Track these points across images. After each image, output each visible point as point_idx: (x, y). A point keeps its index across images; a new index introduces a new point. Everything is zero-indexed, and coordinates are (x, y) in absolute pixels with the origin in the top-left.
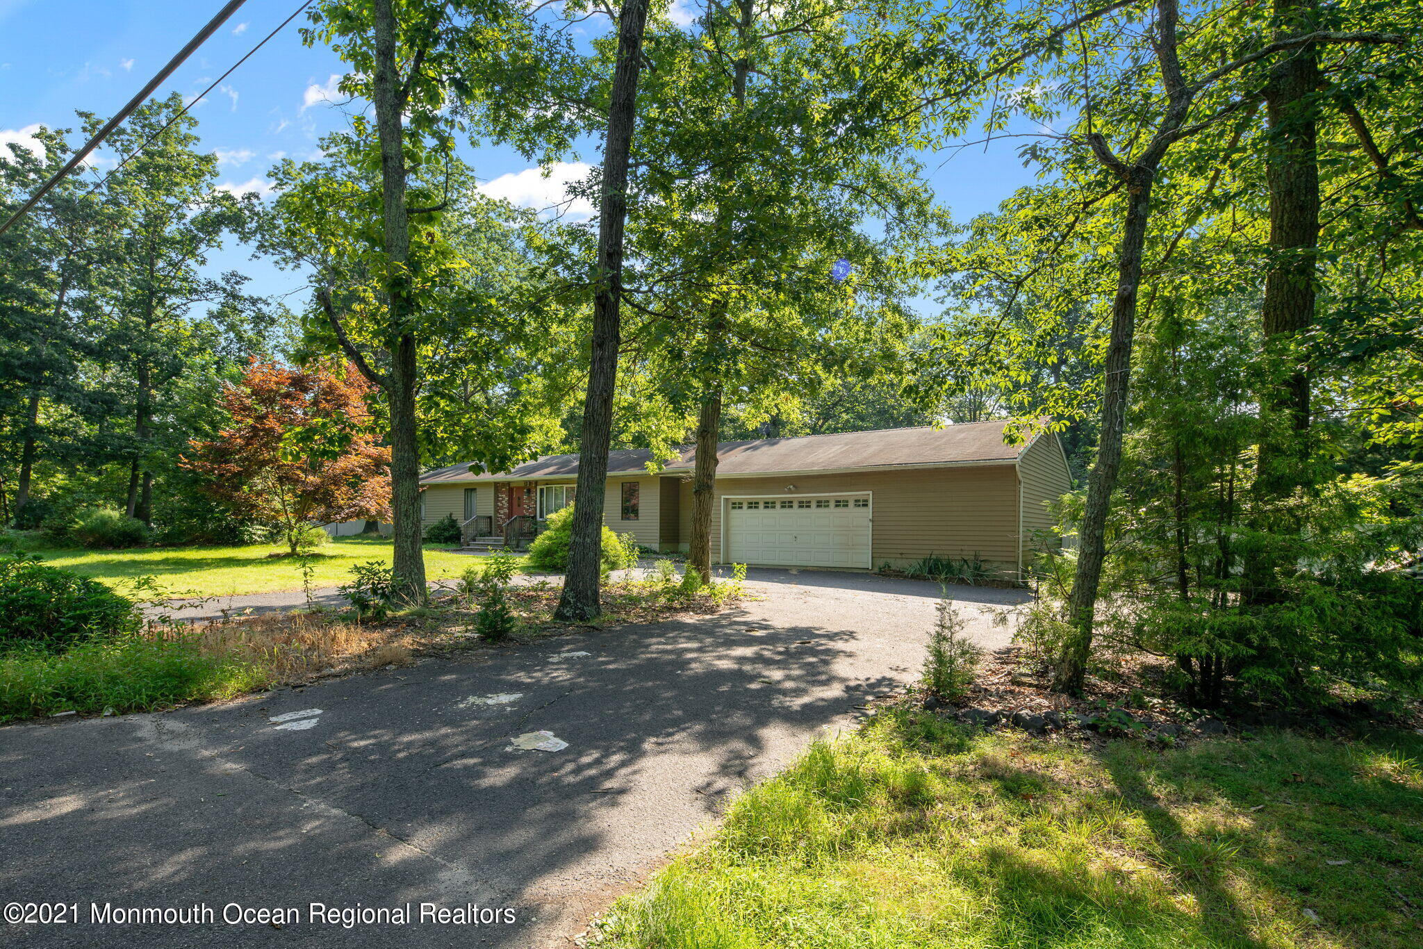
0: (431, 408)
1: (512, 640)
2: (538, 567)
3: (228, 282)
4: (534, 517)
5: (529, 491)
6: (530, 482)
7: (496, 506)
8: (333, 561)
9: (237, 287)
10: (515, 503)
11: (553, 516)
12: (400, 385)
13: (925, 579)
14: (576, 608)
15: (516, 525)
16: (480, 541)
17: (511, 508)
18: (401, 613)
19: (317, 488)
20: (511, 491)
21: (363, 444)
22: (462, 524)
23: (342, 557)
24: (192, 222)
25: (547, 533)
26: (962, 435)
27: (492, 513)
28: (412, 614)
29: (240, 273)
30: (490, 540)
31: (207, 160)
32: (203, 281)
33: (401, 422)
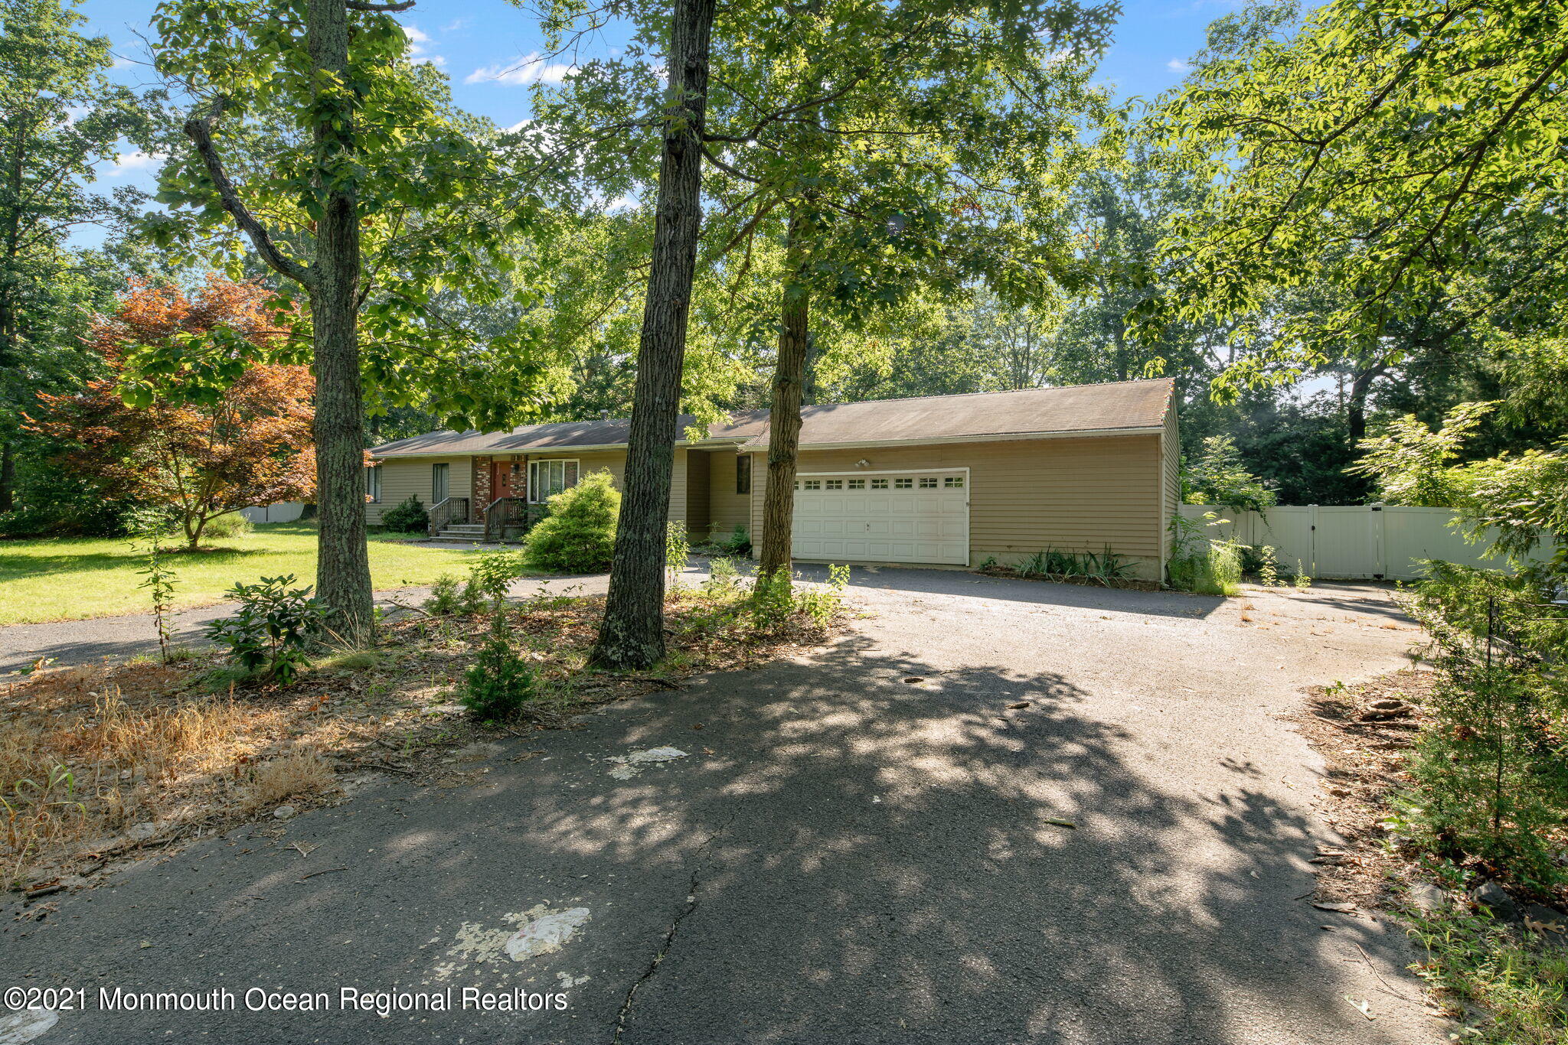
0: (385, 327)
1: (528, 717)
2: (536, 566)
3: (122, 200)
4: (524, 500)
5: (517, 467)
6: (519, 456)
7: (474, 485)
8: (247, 559)
9: (135, 207)
10: (499, 481)
11: (555, 498)
12: (330, 281)
13: (1044, 579)
14: (629, 647)
15: (501, 510)
16: (453, 529)
17: (493, 488)
18: (325, 663)
19: (226, 461)
20: (493, 467)
21: (294, 402)
22: (429, 508)
23: (262, 552)
24: (78, 125)
25: (549, 520)
26: (1071, 400)
27: (469, 495)
28: (343, 666)
29: (139, 189)
30: (466, 529)
31: (96, 44)
32: (88, 197)
33: (332, 342)
